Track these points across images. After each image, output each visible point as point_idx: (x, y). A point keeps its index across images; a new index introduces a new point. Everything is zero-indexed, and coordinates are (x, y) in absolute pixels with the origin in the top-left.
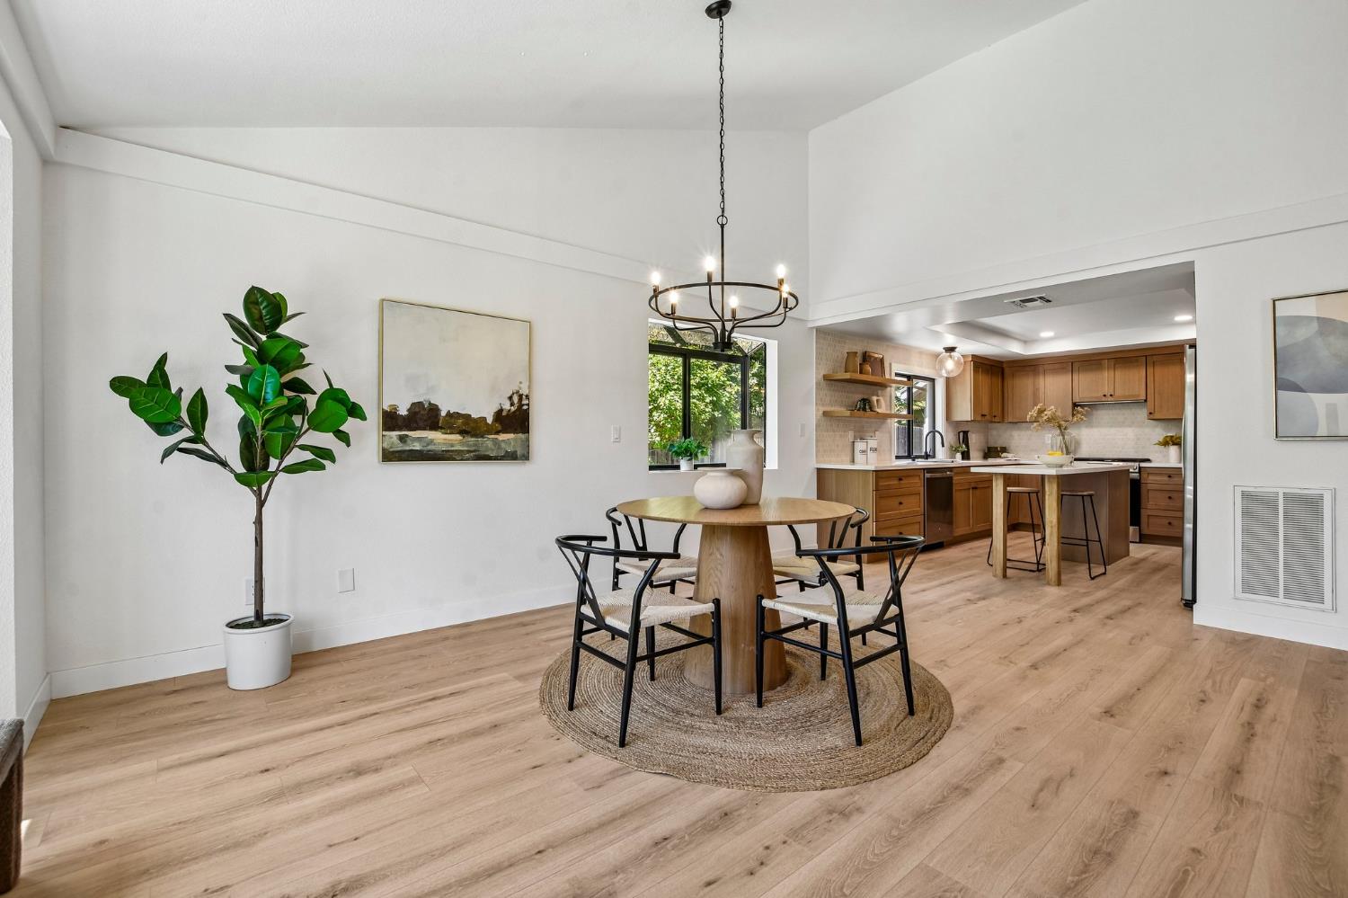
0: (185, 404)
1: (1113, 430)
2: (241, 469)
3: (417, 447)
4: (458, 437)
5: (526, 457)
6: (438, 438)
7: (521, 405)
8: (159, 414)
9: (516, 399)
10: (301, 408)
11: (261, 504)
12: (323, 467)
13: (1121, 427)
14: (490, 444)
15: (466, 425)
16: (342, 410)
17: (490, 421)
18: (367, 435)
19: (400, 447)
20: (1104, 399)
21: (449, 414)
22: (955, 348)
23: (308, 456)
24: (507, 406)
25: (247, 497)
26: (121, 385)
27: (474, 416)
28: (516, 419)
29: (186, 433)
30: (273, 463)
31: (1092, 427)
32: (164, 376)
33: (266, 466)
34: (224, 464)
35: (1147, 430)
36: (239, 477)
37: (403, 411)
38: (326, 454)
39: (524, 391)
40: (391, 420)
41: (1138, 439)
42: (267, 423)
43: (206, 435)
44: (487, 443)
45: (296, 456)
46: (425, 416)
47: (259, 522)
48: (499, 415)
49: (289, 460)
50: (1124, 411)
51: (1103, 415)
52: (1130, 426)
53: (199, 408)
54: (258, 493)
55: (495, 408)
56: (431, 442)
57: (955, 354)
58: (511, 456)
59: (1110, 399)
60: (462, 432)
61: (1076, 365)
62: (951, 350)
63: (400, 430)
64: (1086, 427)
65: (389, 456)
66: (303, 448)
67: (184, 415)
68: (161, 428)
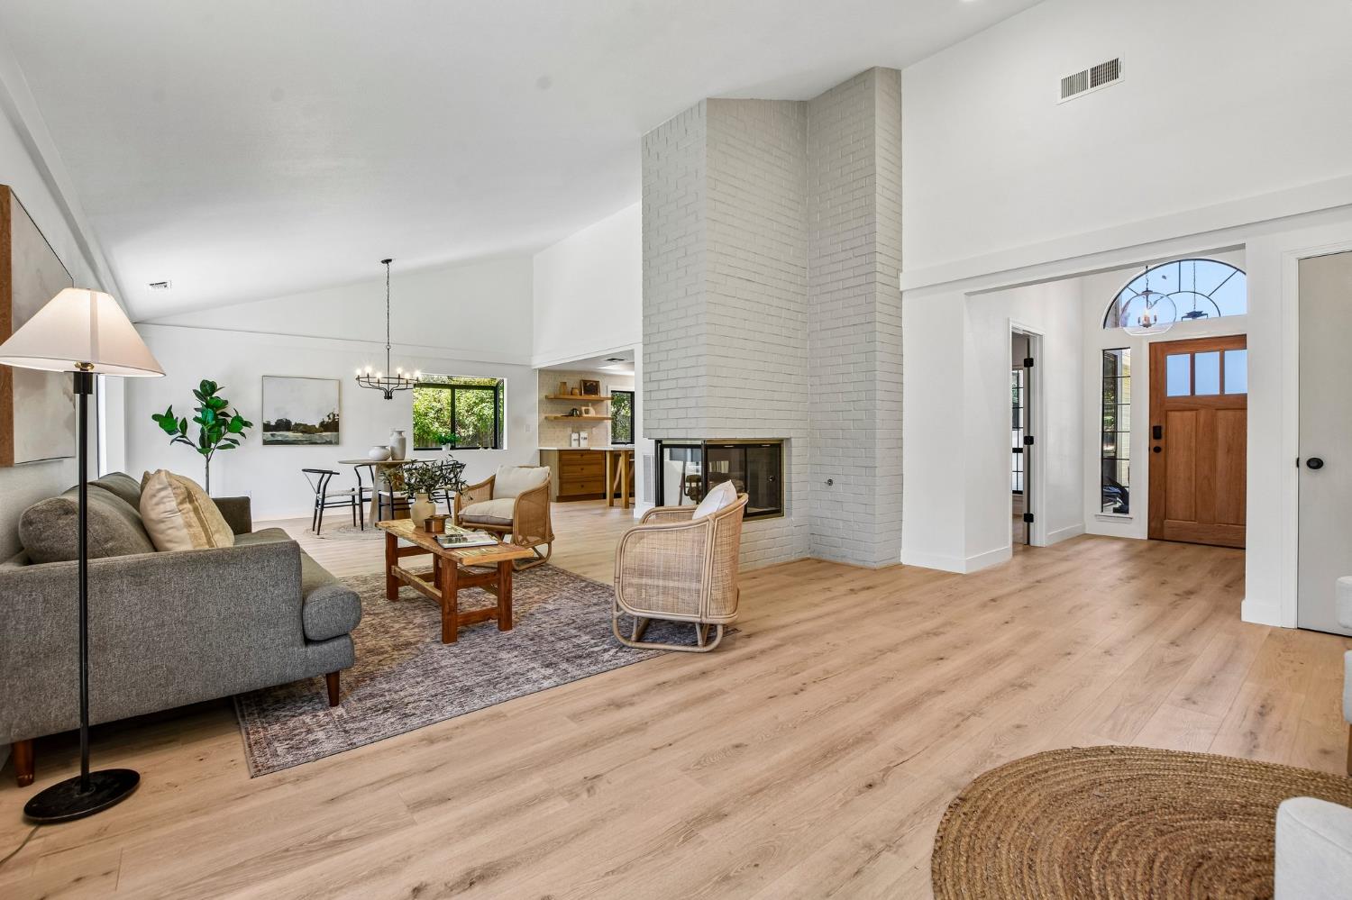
0: (179, 423)
2: (200, 447)
3: (280, 438)
4: (300, 434)
5: (337, 443)
6: (290, 435)
7: (334, 419)
8: (169, 427)
9: (331, 416)
10: (225, 422)
11: (208, 461)
12: (234, 447)
14: (317, 437)
15: (306, 429)
16: (240, 424)
17: (317, 426)
18: (256, 434)
19: (272, 439)
21: (296, 424)
23: (229, 442)
24: (327, 420)
25: (202, 457)
26: (156, 417)
27: (309, 425)
28: (332, 426)
29: (180, 434)
30: (213, 445)
32: (171, 413)
33: (210, 446)
34: (193, 445)
36: (198, 450)
37: (273, 423)
38: (235, 442)
39: (336, 413)
40: (267, 427)
42: (210, 430)
43: (187, 435)
44: (316, 437)
45: (223, 442)
46: (284, 425)
47: (207, 467)
48: (322, 424)
49: (219, 444)
53: (184, 425)
54: (207, 457)
55: (321, 420)
56: (287, 436)
58: (330, 443)
60: (302, 432)
63: (272, 431)
65: (266, 443)
66: (226, 439)
67: (178, 427)
68: (170, 433)
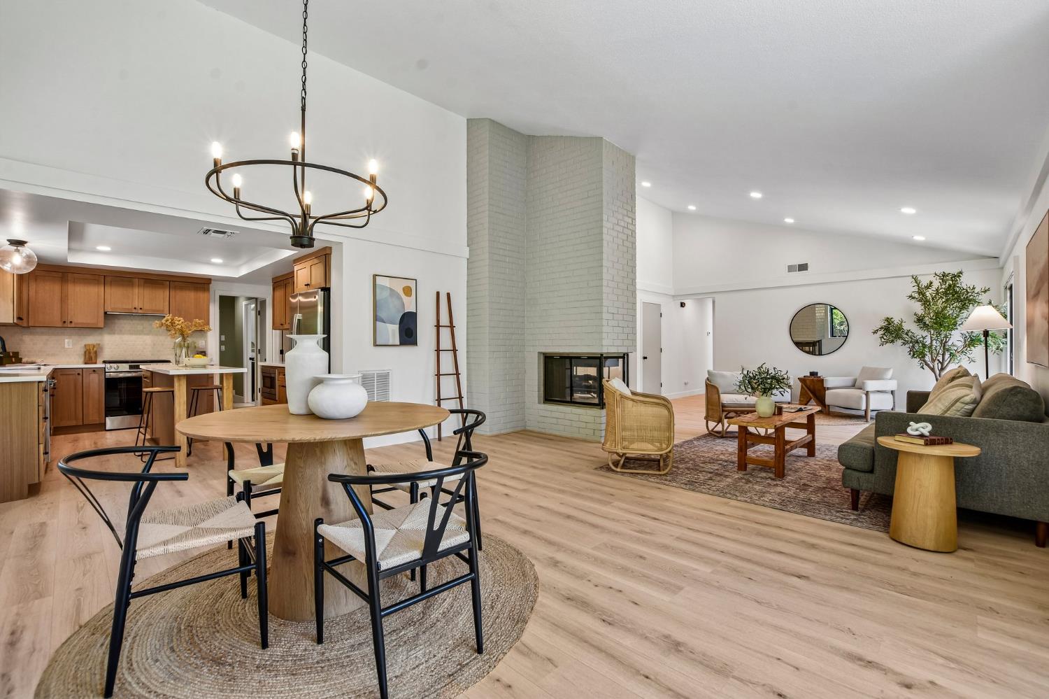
1: (133, 337)
13: (140, 334)
20: (134, 311)
22: (25, 242)
31: (114, 333)
35: (162, 338)
41: (154, 345)
50: (142, 322)
51: (125, 324)
52: (148, 334)
57: (26, 250)
59: (140, 311)
61: (108, 279)
62: (19, 243)
64: (109, 334)
